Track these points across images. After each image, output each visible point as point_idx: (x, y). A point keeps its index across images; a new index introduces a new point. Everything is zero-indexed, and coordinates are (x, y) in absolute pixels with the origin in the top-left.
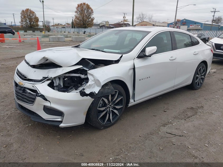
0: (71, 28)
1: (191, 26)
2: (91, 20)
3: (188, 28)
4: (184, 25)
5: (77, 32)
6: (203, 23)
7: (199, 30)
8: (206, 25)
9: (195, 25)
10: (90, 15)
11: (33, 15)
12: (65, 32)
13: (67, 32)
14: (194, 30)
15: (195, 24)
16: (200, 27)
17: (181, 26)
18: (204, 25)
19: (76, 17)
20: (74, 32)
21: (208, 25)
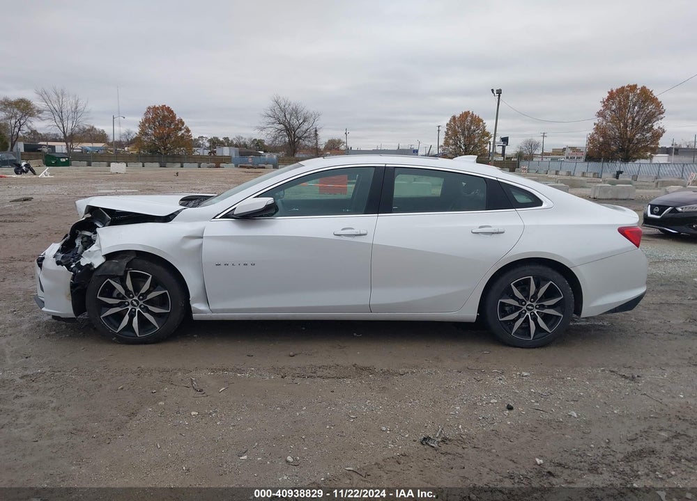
0: (582, 160)
2: (653, 136)
5: (595, 174)
10: (649, 121)
11: (478, 126)
12: (557, 173)
13: (564, 173)
19: (598, 128)
20: (583, 173)
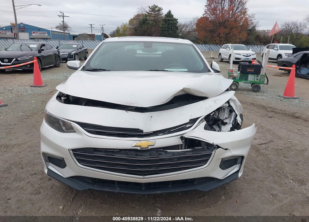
1: (34, 33)
3: (30, 35)
4: (23, 31)
6: (50, 31)
7: (47, 39)
8: (54, 33)
9: (39, 32)
14: (40, 38)
15: (39, 30)
16: (46, 34)
17: (19, 33)
18: (52, 32)
21: (56, 33)
